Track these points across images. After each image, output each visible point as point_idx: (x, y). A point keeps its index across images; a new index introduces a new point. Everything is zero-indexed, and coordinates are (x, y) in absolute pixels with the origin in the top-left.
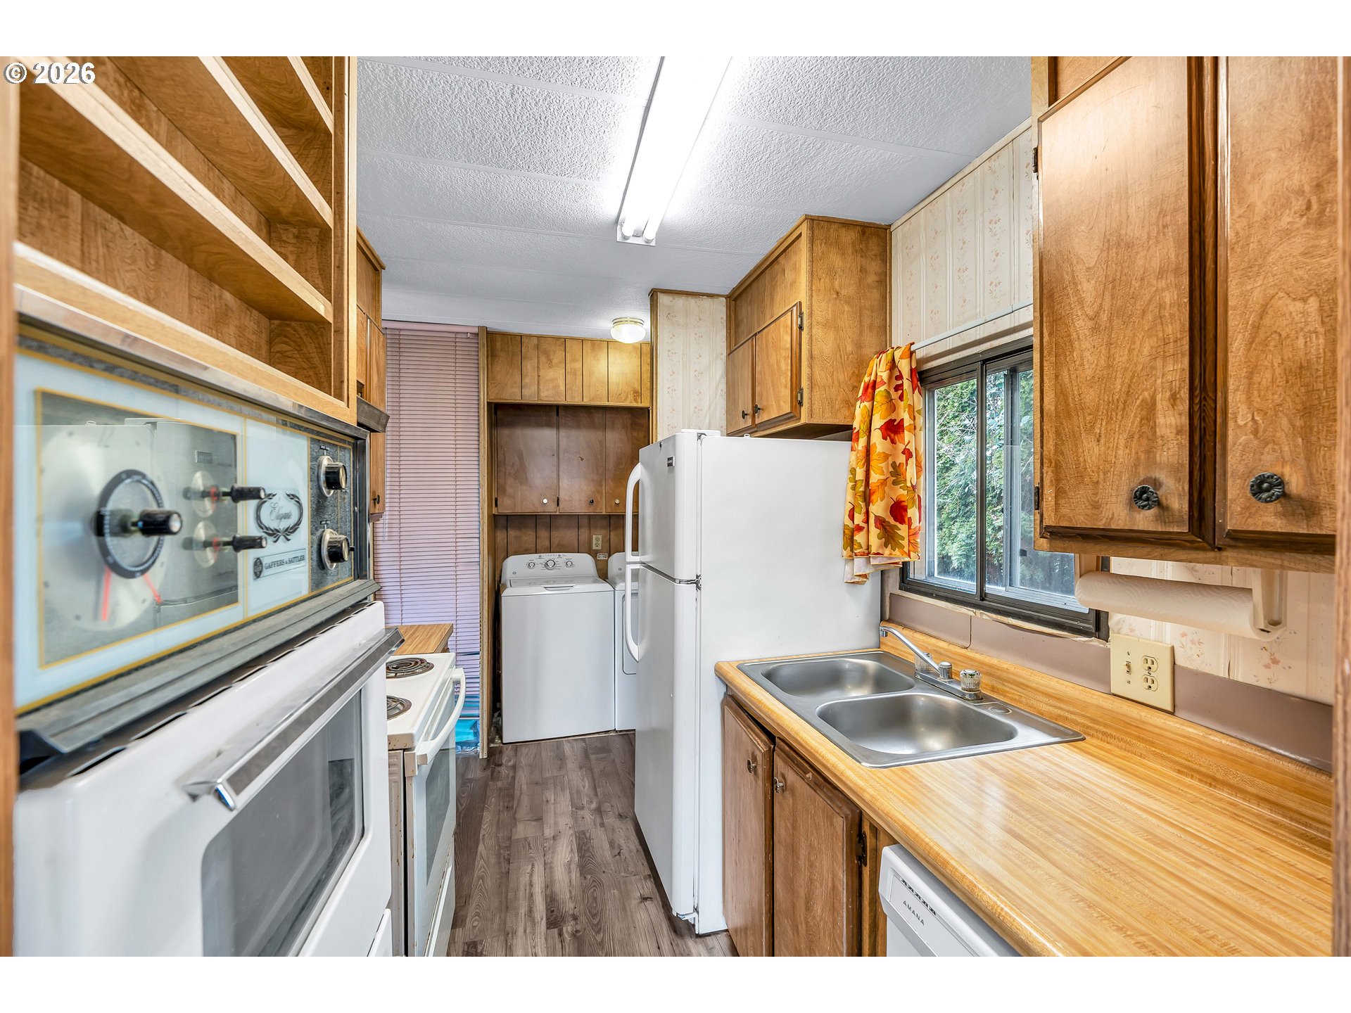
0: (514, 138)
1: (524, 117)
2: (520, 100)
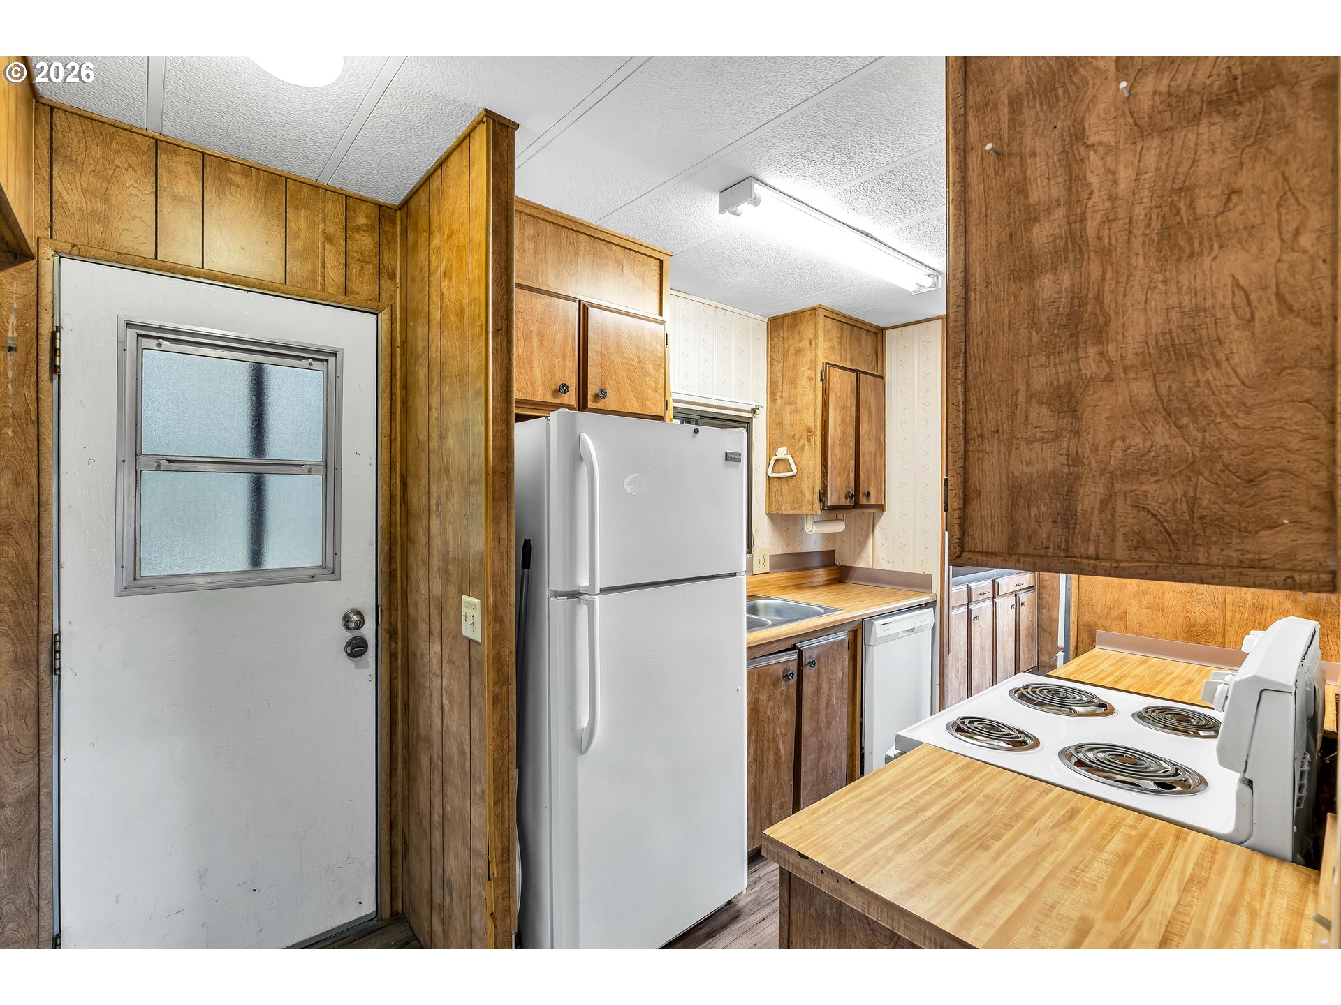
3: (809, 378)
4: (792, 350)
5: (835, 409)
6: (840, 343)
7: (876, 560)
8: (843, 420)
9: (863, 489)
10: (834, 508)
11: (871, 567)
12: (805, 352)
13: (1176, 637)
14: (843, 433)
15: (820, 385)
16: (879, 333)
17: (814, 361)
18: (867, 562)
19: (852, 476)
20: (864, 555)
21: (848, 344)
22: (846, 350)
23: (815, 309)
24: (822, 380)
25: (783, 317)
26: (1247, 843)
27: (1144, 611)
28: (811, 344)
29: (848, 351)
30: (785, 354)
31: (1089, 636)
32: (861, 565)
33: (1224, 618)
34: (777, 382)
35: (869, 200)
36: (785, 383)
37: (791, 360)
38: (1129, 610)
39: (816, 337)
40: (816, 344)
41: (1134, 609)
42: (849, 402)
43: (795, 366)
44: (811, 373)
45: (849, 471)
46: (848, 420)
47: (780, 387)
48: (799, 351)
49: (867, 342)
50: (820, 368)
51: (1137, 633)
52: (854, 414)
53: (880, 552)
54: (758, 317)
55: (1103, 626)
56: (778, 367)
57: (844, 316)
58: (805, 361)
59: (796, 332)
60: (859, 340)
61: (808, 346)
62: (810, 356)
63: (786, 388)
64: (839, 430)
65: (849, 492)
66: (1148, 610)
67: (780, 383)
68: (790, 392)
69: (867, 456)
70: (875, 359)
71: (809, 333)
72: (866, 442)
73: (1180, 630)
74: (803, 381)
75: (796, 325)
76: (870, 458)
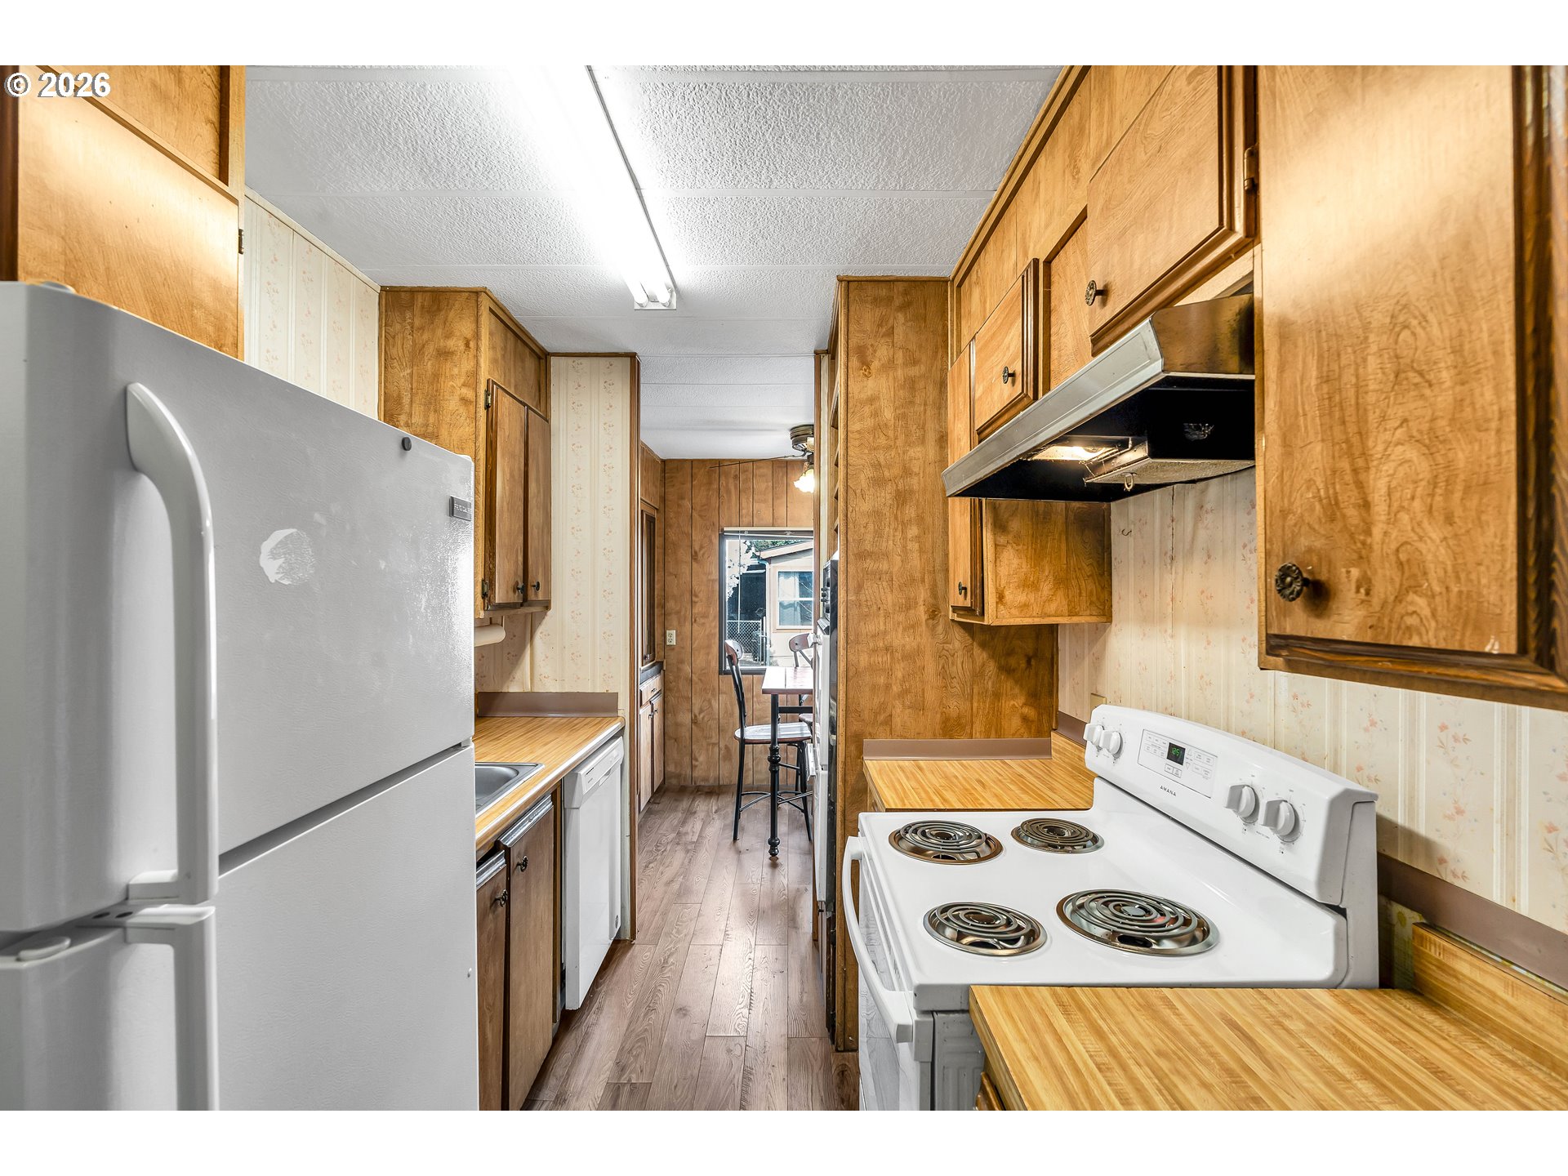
0: (769, 140)
1: (758, 164)
2: (763, 178)
3: (464, 401)
4: (430, 349)
5: (503, 455)
6: (504, 356)
7: (537, 678)
8: (512, 476)
9: (532, 580)
10: (501, 607)
11: (528, 689)
12: (456, 358)
13: (935, 736)
14: (512, 493)
15: (482, 412)
16: (543, 357)
17: (474, 374)
18: (523, 683)
19: (521, 558)
20: (518, 674)
21: (512, 363)
22: (509, 370)
23: (476, 293)
24: (487, 407)
25: (413, 292)
26: (1346, 983)
27: (907, 711)
28: (467, 345)
29: (512, 373)
30: (417, 354)
31: (857, 747)
32: (513, 688)
33: (972, 709)
34: (399, 397)
35: (688, 123)
36: (417, 399)
37: (430, 366)
38: (894, 712)
39: (477, 336)
40: (478, 348)
41: (898, 711)
42: (518, 448)
43: (436, 376)
44: (468, 393)
45: (517, 551)
46: (516, 473)
47: (407, 408)
48: (444, 354)
49: (530, 364)
50: (482, 388)
51: (901, 736)
52: (523, 468)
53: (543, 668)
54: (365, 278)
55: (870, 734)
56: (402, 374)
57: (511, 319)
58: (456, 371)
59: (439, 320)
60: (523, 361)
61: (462, 348)
62: (467, 365)
63: (418, 409)
64: (507, 488)
65: (517, 583)
66: (910, 710)
67: (406, 400)
68: (426, 417)
69: (535, 531)
70: (537, 394)
71: (465, 328)
72: (535, 510)
73: (938, 727)
74: (452, 404)
75: (439, 310)
76: (538, 533)
